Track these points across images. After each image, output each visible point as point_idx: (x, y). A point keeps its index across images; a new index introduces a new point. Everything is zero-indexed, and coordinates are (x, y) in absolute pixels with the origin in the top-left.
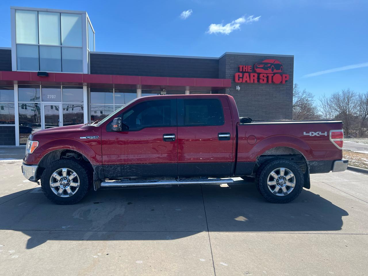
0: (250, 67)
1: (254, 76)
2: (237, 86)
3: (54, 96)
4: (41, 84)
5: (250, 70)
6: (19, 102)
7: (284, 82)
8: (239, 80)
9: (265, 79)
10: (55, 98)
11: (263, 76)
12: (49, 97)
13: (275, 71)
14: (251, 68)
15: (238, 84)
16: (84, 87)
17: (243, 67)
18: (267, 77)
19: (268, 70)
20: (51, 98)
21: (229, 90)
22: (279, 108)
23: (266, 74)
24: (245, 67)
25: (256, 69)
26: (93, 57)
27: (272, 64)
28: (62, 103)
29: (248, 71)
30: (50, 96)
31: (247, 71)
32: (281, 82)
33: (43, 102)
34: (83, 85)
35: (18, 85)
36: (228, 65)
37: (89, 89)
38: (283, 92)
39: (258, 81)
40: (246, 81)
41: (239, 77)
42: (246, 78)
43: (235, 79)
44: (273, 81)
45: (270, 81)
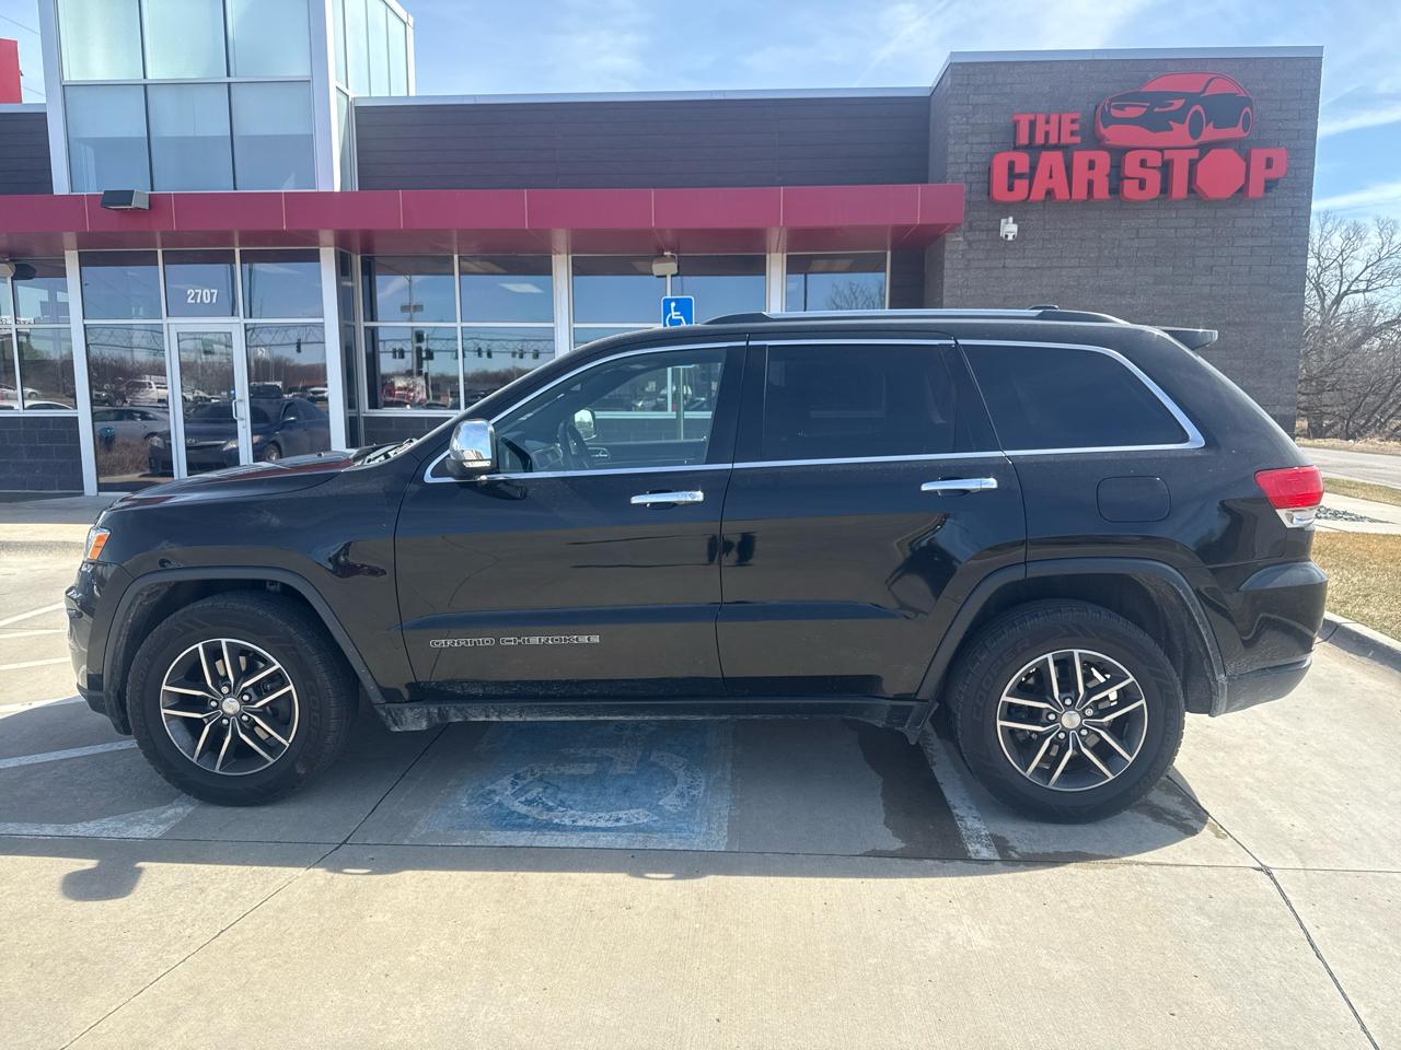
1: (1092, 165)
2: (1003, 221)
3: (212, 294)
4: (159, 243)
5: (1073, 133)
6: (86, 322)
7: (1256, 188)
8: (1011, 188)
9: (1154, 179)
10: (214, 301)
11: (1143, 163)
12: (195, 297)
13: (1209, 133)
14: (1076, 127)
15: (1005, 209)
16: (321, 249)
17: (1033, 124)
18: (1166, 168)
19: (1171, 129)
20: (199, 301)
21: (961, 239)
22: (1229, 324)
23: (1160, 154)
24: (1047, 122)
25: (1105, 127)
26: (370, 121)
27: (1192, 99)
28: (240, 320)
29: (1063, 141)
30: (196, 294)
31: (1053, 140)
33: (171, 320)
34: (318, 245)
35: (79, 253)
36: (958, 117)
37: (357, 260)
38: (1251, 242)
39: (1115, 190)
40: (1049, 192)
41: (1013, 175)
42: (1051, 177)
43: (990, 182)
44: (1193, 189)
45: (1179, 189)
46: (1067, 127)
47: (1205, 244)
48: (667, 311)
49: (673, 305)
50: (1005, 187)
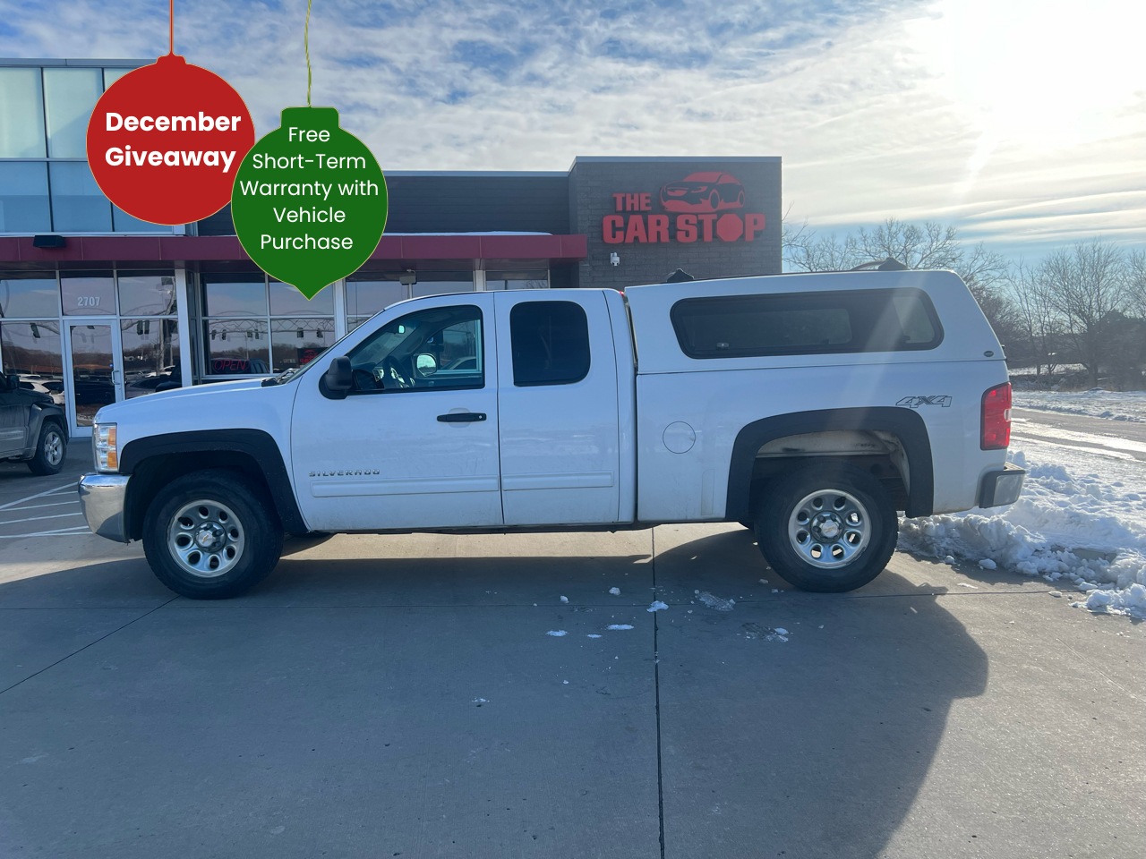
0: (647, 198)
1: (659, 223)
2: (611, 255)
3: (96, 300)
5: (647, 205)
7: (750, 236)
8: (614, 237)
9: (694, 231)
10: (98, 304)
11: (687, 222)
13: (722, 205)
14: (648, 201)
15: (613, 247)
16: (176, 270)
17: (624, 199)
18: (700, 223)
19: (701, 203)
20: (86, 304)
21: (588, 264)
23: (695, 217)
24: (632, 198)
25: (665, 201)
27: (711, 186)
28: (117, 317)
29: (642, 209)
30: (84, 300)
31: (636, 208)
33: (65, 318)
34: (173, 267)
36: (582, 194)
37: (198, 275)
39: (673, 236)
40: (636, 238)
41: (615, 229)
42: (636, 230)
43: (602, 232)
44: (715, 236)
45: (708, 236)
46: (643, 201)
50: (611, 235)
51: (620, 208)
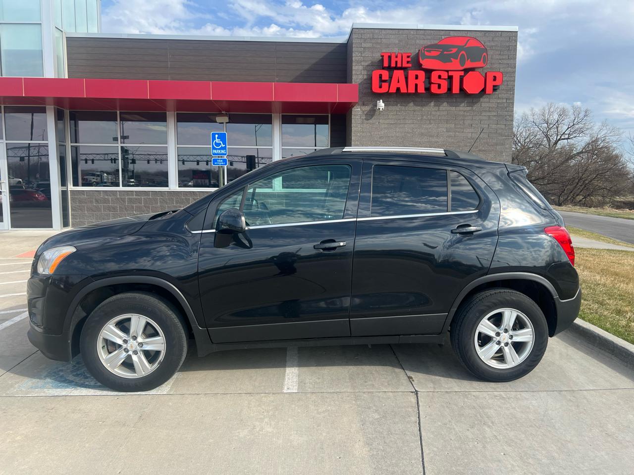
1: (417, 77)
5: (408, 62)
7: (489, 89)
8: (381, 87)
9: (445, 85)
11: (440, 77)
13: (468, 64)
15: (379, 96)
17: (390, 57)
18: (450, 78)
19: (451, 62)
22: (480, 151)
23: (446, 73)
24: (397, 57)
25: (423, 60)
26: (75, 44)
27: (460, 48)
28: (4, 141)
29: (404, 66)
32: (484, 91)
36: (357, 53)
37: (67, 113)
38: (488, 114)
39: (428, 89)
40: (398, 89)
41: (382, 81)
42: (398, 82)
43: (371, 84)
44: (462, 89)
45: (456, 89)
46: (405, 60)
47: (468, 114)
48: (214, 139)
49: (217, 136)
50: (378, 86)
51: (386, 64)
